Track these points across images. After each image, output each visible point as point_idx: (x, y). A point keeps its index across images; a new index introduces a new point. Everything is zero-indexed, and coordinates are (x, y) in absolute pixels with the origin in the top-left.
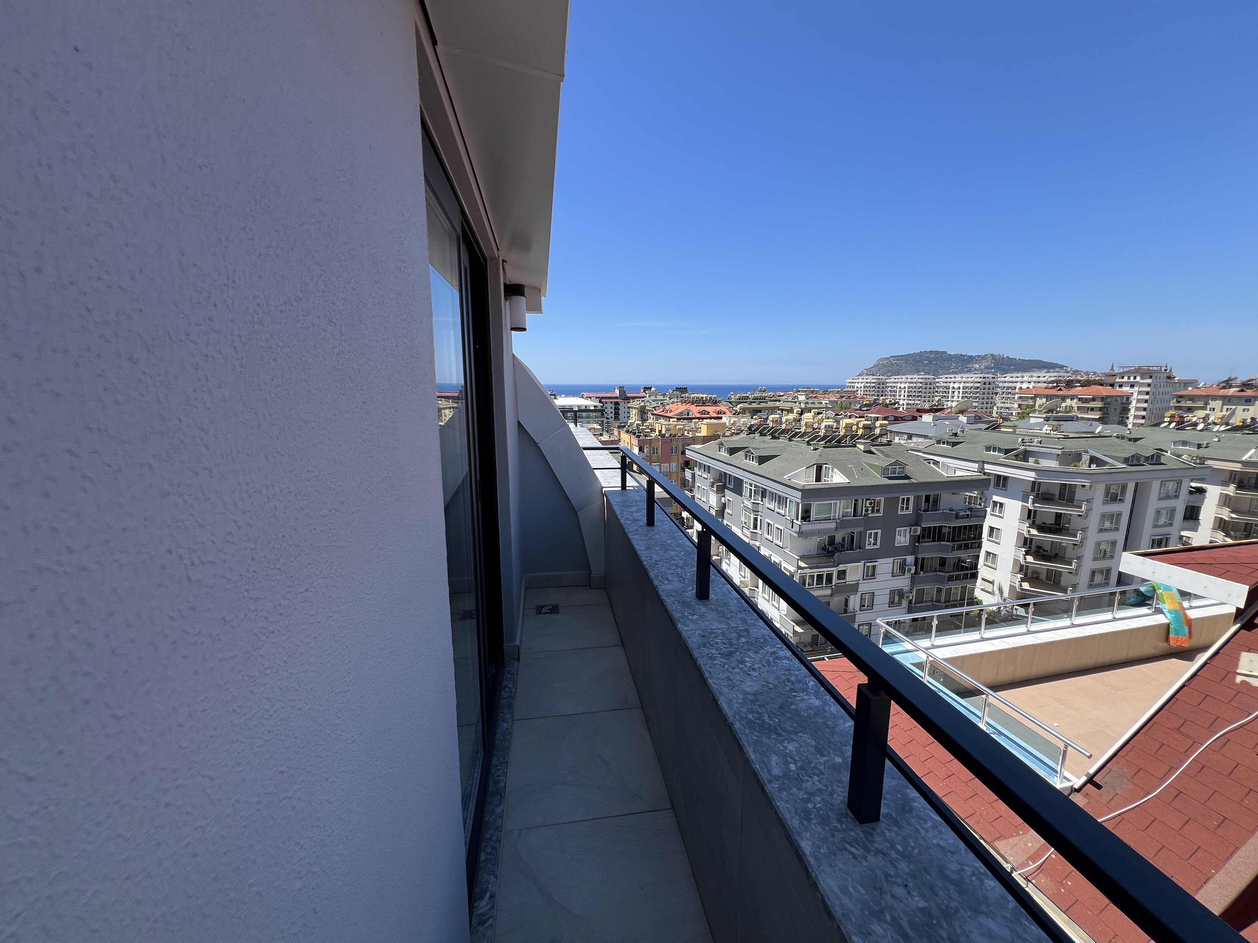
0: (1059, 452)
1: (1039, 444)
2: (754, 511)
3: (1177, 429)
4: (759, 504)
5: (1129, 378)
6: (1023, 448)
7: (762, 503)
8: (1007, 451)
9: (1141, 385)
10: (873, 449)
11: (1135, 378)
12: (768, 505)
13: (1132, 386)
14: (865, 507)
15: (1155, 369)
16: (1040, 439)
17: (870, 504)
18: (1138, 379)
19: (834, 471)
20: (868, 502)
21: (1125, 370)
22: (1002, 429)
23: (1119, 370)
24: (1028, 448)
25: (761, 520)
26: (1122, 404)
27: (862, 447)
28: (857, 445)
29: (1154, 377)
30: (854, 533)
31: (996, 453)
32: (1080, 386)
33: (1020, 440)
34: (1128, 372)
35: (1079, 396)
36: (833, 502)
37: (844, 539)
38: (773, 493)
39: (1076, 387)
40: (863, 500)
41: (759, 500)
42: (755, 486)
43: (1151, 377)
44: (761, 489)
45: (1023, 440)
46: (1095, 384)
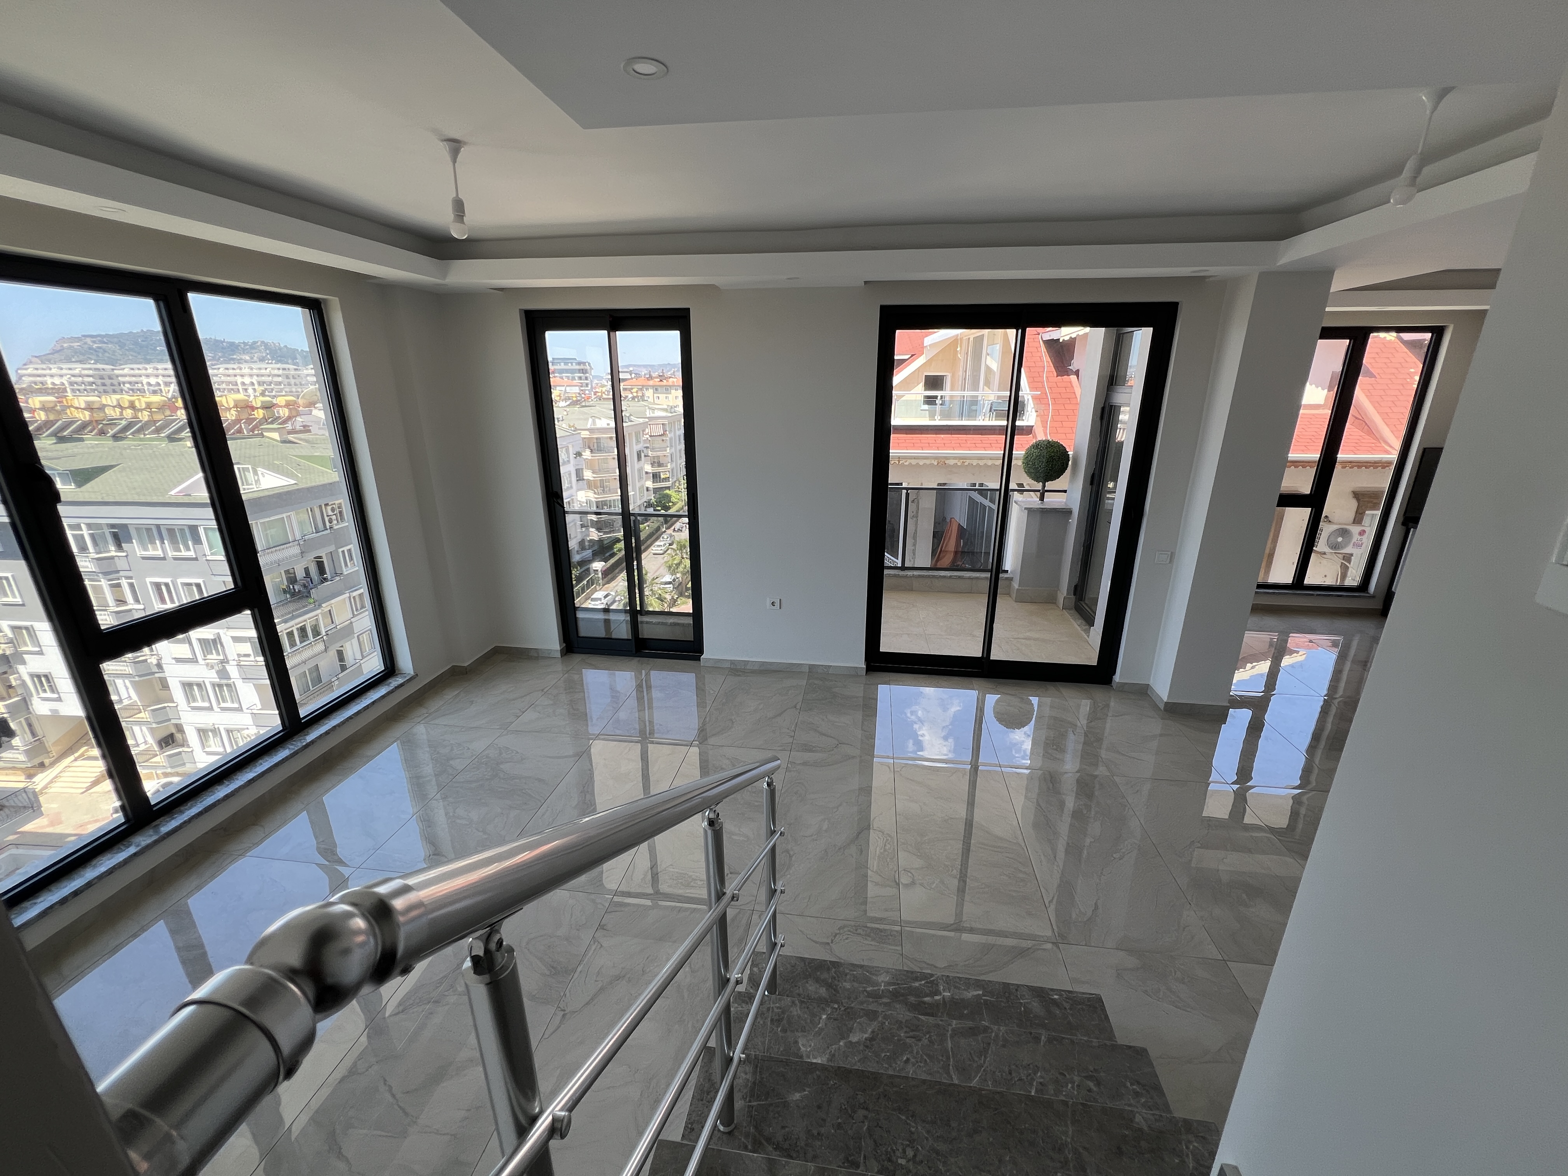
2: (105, 574)
4: (112, 558)
7: (124, 554)
10: (291, 437)
12: (140, 552)
14: (327, 516)
17: (333, 510)
19: (259, 473)
20: (329, 508)
25: (131, 586)
27: (276, 436)
28: (265, 434)
30: (320, 557)
36: (284, 515)
37: (307, 570)
38: (149, 530)
40: (320, 507)
41: (109, 551)
42: (89, 526)
44: (107, 531)
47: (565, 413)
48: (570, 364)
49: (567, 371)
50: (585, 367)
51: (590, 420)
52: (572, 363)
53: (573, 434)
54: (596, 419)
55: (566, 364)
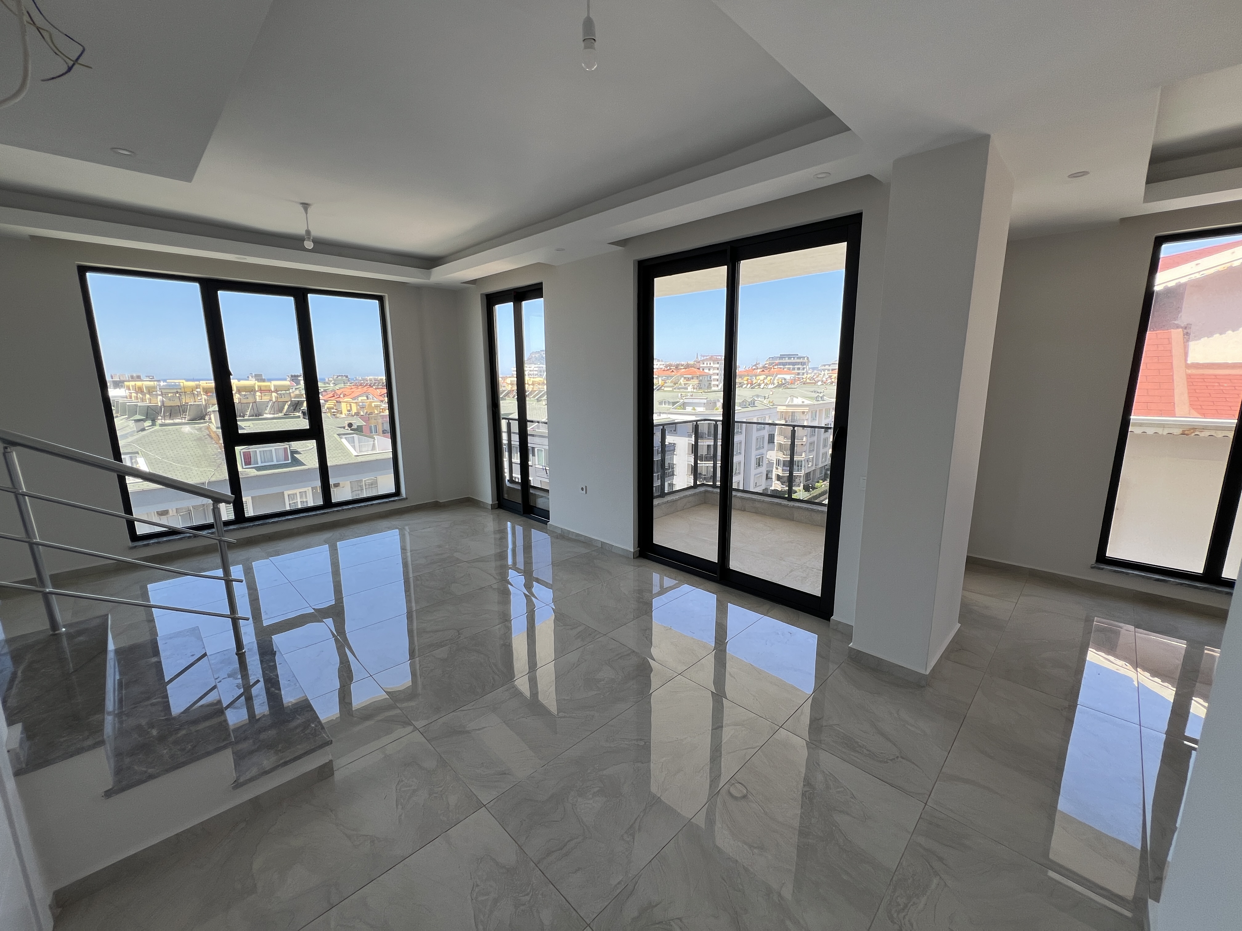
0: (705, 401)
1: (691, 397)
3: (751, 388)
5: (707, 364)
6: (682, 400)
8: (674, 403)
9: (714, 368)
11: (710, 364)
13: (709, 370)
15: (719, 357)
16: (691, 394)
18: (712, 363)
21: (704, 358)
22: (666, 389)
23: (701, 358)
24: (686, 401)
26: (708, 381)
29: (720, 363)
31: (667, 406)
32: (684, 369)
33: (680, 395)
34: (706, 360)
35: (684, 376)
39: (681, 369)
43: (718, 363)
45: (681, 395)
46: (691, 367)
47: (771, 393)
48: (792, 359)
49: (790, 364)
50: (804, 361)
51: (789, 398)
52: (794, 357)
53: (771, 408)
54: (794, 398)
55: (790, 358)
